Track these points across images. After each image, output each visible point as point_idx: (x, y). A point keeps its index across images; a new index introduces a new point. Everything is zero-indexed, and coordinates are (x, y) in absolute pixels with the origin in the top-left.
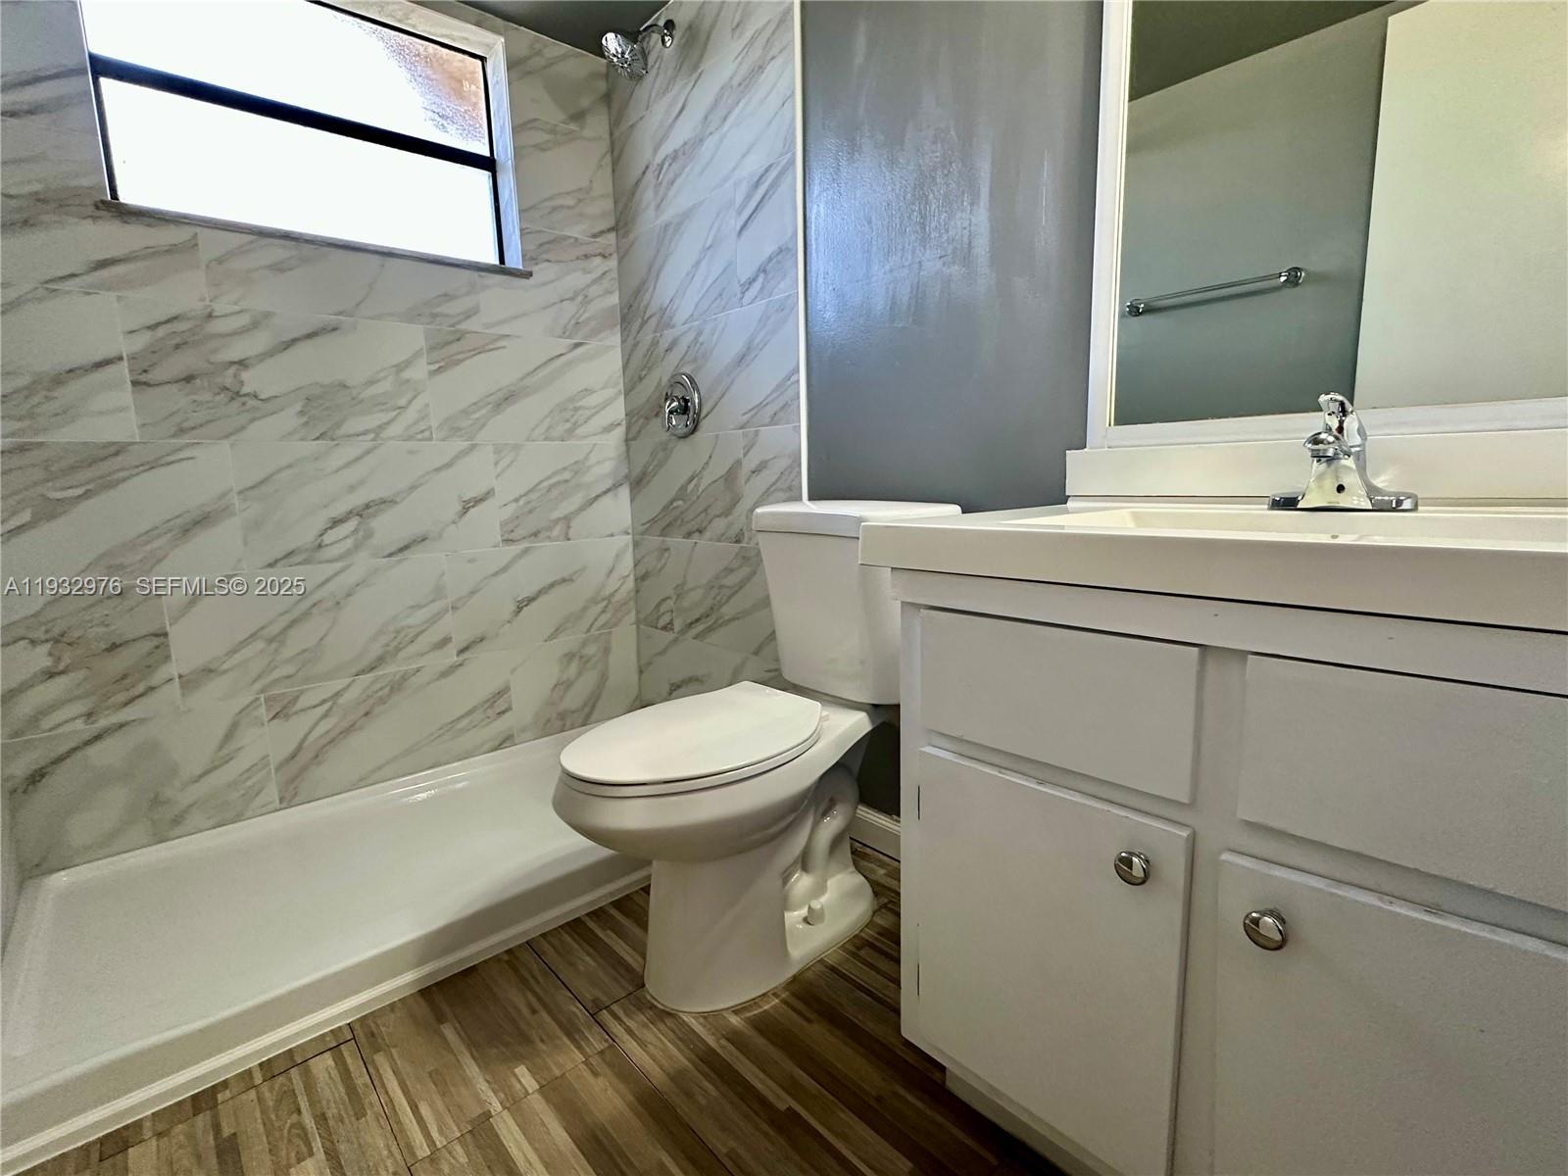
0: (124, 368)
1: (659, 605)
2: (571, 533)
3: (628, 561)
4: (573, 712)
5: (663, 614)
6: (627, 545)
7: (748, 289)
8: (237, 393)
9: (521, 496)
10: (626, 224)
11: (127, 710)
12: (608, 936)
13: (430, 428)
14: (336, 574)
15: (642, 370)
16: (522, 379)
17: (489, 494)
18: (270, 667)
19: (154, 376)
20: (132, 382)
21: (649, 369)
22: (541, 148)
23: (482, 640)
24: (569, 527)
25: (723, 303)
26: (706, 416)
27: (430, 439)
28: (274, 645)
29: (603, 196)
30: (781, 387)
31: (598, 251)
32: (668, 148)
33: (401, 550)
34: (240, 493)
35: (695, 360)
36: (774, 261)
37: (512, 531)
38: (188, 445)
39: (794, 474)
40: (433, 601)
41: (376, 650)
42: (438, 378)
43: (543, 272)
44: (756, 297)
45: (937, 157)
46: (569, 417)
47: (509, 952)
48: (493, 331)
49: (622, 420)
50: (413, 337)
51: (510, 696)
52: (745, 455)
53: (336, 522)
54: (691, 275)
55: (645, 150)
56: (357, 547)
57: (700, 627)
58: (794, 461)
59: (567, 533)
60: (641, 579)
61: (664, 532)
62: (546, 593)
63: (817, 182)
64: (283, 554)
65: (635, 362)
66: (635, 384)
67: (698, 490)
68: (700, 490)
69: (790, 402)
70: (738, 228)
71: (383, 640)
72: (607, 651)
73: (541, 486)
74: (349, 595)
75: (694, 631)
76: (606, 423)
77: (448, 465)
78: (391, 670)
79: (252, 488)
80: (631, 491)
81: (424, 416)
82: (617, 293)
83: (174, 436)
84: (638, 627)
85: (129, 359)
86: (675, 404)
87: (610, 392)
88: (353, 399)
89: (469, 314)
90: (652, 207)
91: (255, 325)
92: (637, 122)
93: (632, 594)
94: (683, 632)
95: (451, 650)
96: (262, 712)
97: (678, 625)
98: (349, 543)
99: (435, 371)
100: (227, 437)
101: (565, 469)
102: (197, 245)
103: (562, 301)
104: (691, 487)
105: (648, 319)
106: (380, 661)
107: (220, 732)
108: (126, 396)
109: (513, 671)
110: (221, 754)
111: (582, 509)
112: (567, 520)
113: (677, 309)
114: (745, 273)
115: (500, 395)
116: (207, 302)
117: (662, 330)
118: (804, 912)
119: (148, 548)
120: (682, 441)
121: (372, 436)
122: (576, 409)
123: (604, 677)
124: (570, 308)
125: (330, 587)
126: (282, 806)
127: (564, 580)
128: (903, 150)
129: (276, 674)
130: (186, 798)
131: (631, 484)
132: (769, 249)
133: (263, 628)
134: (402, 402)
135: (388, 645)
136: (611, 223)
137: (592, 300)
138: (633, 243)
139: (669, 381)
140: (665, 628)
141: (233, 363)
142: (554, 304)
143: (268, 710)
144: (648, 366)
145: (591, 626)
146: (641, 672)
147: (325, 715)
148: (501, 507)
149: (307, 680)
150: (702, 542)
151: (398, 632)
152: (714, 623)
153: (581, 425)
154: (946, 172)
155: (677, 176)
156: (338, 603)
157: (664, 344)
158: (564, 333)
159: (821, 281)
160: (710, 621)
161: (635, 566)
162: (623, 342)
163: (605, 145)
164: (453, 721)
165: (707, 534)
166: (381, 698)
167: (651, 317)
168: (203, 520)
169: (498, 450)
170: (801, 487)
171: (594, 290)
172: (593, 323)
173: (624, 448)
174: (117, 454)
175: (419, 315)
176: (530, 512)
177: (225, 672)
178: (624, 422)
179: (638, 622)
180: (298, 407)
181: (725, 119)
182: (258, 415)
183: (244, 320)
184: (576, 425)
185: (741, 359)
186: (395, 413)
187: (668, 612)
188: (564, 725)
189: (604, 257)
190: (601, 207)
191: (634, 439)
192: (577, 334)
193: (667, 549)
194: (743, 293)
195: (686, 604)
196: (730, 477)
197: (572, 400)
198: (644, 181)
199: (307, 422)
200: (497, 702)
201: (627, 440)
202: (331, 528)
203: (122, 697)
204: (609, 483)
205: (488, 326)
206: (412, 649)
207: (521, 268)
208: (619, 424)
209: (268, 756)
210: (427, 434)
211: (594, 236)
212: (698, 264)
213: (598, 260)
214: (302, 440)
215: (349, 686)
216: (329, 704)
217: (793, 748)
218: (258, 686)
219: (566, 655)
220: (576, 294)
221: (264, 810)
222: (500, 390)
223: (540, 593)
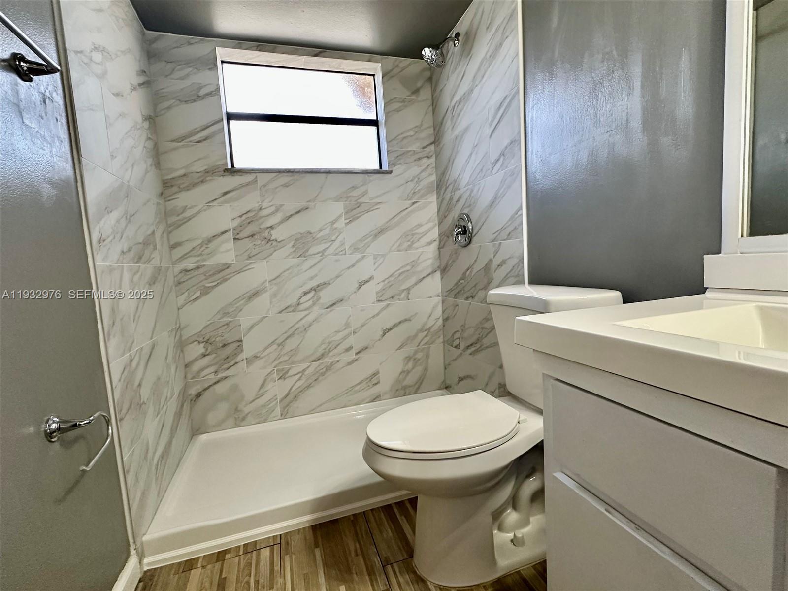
0: (230, 235)
1: (453, 335)
2: (410, 297)
3: (439, 311)
4: (410, 387)
5: (455, 339)
6: (439, 303)
7: (495, 165)
8: (269, 240)
9: (386, 279)
10: (439, 139)
11: (228, 371)
12: (402, 520)
13: (345, 249)
14: (305, 316)
15: (446, 212)
16: (387, 222)
17: (371, 278)
18: (278, 357)
19: (241, 236)
20: (234, 239)
21: (449, 212)
22: (398, 110)
23: (366, 348)
24: (409, 293)
25: (483, 175)
26: (475, 235)
27: (345, 254)
28: (280, 347)
29: (428, 127)
30: (512, 218)
31: (425, 155)
32: (456, 98)
33: (332, 305)
34: (270, 281)
35: (470, 206)
36: (508, 148)
37: (381, 296)
38: (251, 263)
39: (520, 268)
40: (345, 329)
41: (320, 351)
42: (349, 226)
43: (397, 170)
44: (499, 170)
45: (604, 70)
46: (410, 238)
47: (354, 515)
48: (374, 201)
49: (437, 239)
50: (339, 208)
51: (379, 377)
52: (494, 256)
53: (306, 293)
54: (468, 161)
55: (447, 101)
56: (314, 304)
57: (473, 349)
58: (520, 260)
59: (408, 297)
60: (446, 320)
61: (455, 297)
62: (397, 326)
63: (531, 100)
64: (285, 308)
65: (442, 209)
66: (443, 219)
67: (471, 276)
68: (473, 275)
69: (517, 227)
70: (490, 134)
71: (324, 346)
72: (427, 356)
73: (395, 274)
74: (310, 326)
75: (469, 351)
76: (429, 240)
77: (353, 266)
78: (326, 360)
79: (274, 279)
80: (441, 274)
81: (343, 244)
82: (435, 174)
83: (247, 259)
84: (444, 345)
85: (233, 230)
86: (460, 230)
87: (431, 225)
88: (314, 238)
89: (363, 195)
90: (450, 130)
91: (277, 210)
92: (443, 88)
93: (441, 327)
94: (464, 350)
95: (353, 351)
96: (275, 376)
97: (462, 346)
98: (310, 303)
99: (348, 223)
100: (265, 259)
101: (407, 265)
102: (257, 181)
103: (407, 183)
104: (468, 272)
105: (448, 186)
106: (323, 355)
107: (260, 382)
108: (231, 244)
109: (381, 364)
110: (260, 392)
111: (416, 284)
112: (408, 290)
113: (462, 179)
114: (493, 156)
115: (377, 231)
116: (260, 204)
117: (454, 192)
118: (511, 535)
119: (236, 306)
120: (464, 248)
121: (321, 254)
122: (413, 235)
123: (426, 370)
124: (411, 185)
125: (303, 321)
126: (282, 418)
127: (406, 320)
128: (582, 70)
129: (281, 360)
130: (247, 410)
131: (441, 271)
132: (506, 142)
133: (276, 339)
134: (333, 238)
135: (325, 349)
136: (433, 140)
137: (421, 180)
138: (441, 149)
139: (458, 216)
140: (456, 347)
141: (268, 228)
142: (403, 185)
143: (278, 374)
144: (449, 210)
145: (419, 344)
146: (445, 369)
147: (299, 379)
148: (376, 285)
149: (292, 363)
150: (474, 303)
151: (330, 343)
152: (480, 347)
153: (416, 242)
154: (610, 78)
155: (461, 111)
156: (305, 329)
157: (455, 198)
158: (408, 197)
159: (534, 156)
160: (478, 346)
161: (443, 313)
162: (438, 199)
163: (429, 102)
164: (352, 387)
165: (476, 299)
166: (322, 373)
167: (450, 185)
168: (255, 294)
169: (375, 258)
170: (524, 275)
171: (424, 175)
172: (422, 192)
173: (437, 252)
174: (228, 268)
175: (341, 198)
176: (390, 286)
177: (262, 357)
178: (438, 240)
179: (444, 342)
180: (291, 244)
181: (483, 77)
182: (276, 248)
183: (273, 209)
184: (413, 243)
185: (492, 204)
186: (331, 243)
187: (457, 339)
188: (405, 393)
189: (428, 157)
190: (428, 133)
191: (443, 248)
192: (414, 198)
193: (457, 305)
194: (493, 168)
195: (466, 335)
196: (487, 268)
197: (411, 230)
198: (447, 116)
199: (295, 250)
200: (373, 378)
201: (439, 248)
202: (303, 296)
203: (225, 366)
204: (429, 271)
205: (372, 199)
206: (336, 351)
207: (387, 169)
208: (435, 241)
209: (277, 395)
210: (344, 252)
211: (424, 148)
212: (471, 154)
213: (425, 160)
214: (293, 258)
215: (308, 367)
216: (301, 374)
217: (495, 441)
218: (274, 364)
219: (406, 357)
220: (414, 177)
221: (274, 419)
222: (377, 229)
223: (395, 326)
